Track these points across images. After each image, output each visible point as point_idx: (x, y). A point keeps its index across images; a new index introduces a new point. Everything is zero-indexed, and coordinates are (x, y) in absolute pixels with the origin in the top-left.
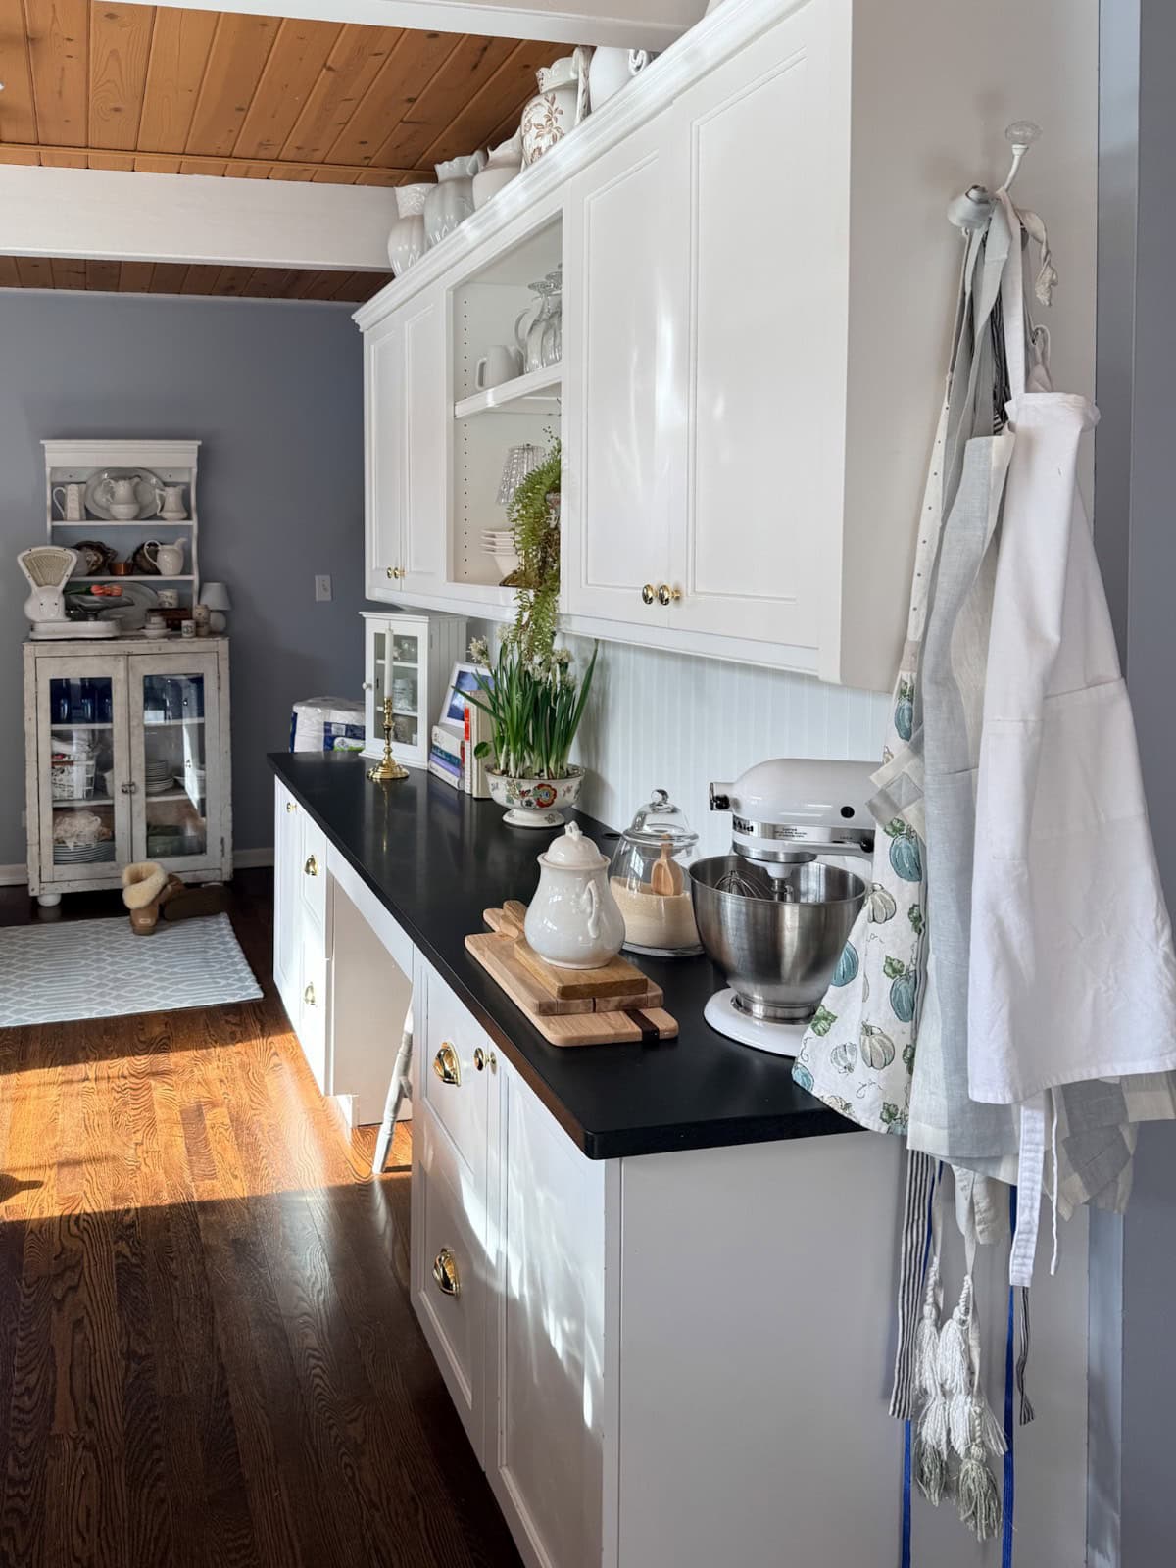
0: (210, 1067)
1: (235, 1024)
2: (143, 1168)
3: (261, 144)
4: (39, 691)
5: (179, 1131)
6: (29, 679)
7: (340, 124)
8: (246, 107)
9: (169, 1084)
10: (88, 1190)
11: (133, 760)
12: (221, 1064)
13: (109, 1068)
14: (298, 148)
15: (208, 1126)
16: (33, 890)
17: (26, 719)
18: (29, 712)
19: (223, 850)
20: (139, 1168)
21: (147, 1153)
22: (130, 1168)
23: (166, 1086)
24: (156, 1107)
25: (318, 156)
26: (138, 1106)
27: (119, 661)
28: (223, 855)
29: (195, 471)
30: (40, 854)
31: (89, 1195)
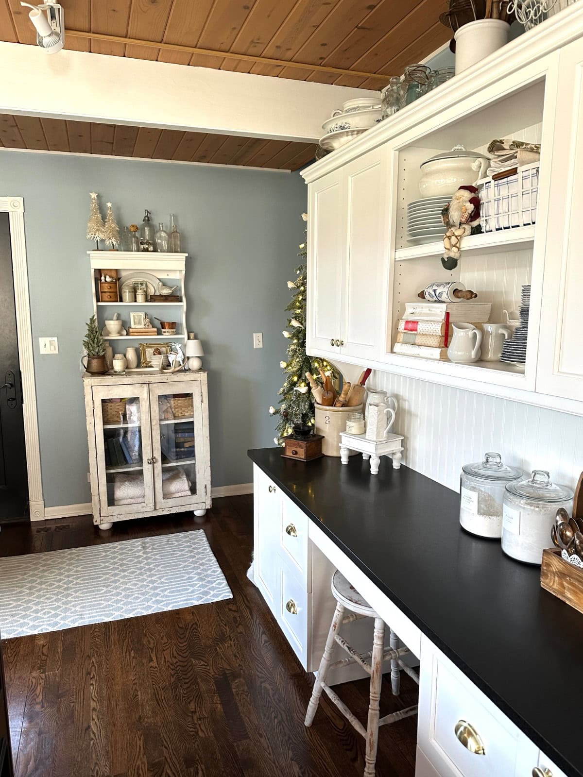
0: (226, 645)
1: (234, 611)
2: (200, 734)
3: (252, 42)
4: (95, 407)
5: (216, 698)
6: (88, 398)
7: (314, 26)
8: (250, 5)
9: (204, 661)
10: (167, 755)
11: (154, 444)
12: (232, 642)
13: (164, 651)
14: (278, 47)
15: (235, 694)
16: (96, 521)
17: (88, 423)
18: (89, 419)
19: (206, 492)
20: (197, 733)
21: (200, 719)
22: (192, 733)
23: (202, 663)
24: (199, 680)
25: (289, 54)
26: (187, 681)
27: (143, 387)
28: (206, 495)
29: (184, 272)
30: (100, 501)
31: (168, 760)
